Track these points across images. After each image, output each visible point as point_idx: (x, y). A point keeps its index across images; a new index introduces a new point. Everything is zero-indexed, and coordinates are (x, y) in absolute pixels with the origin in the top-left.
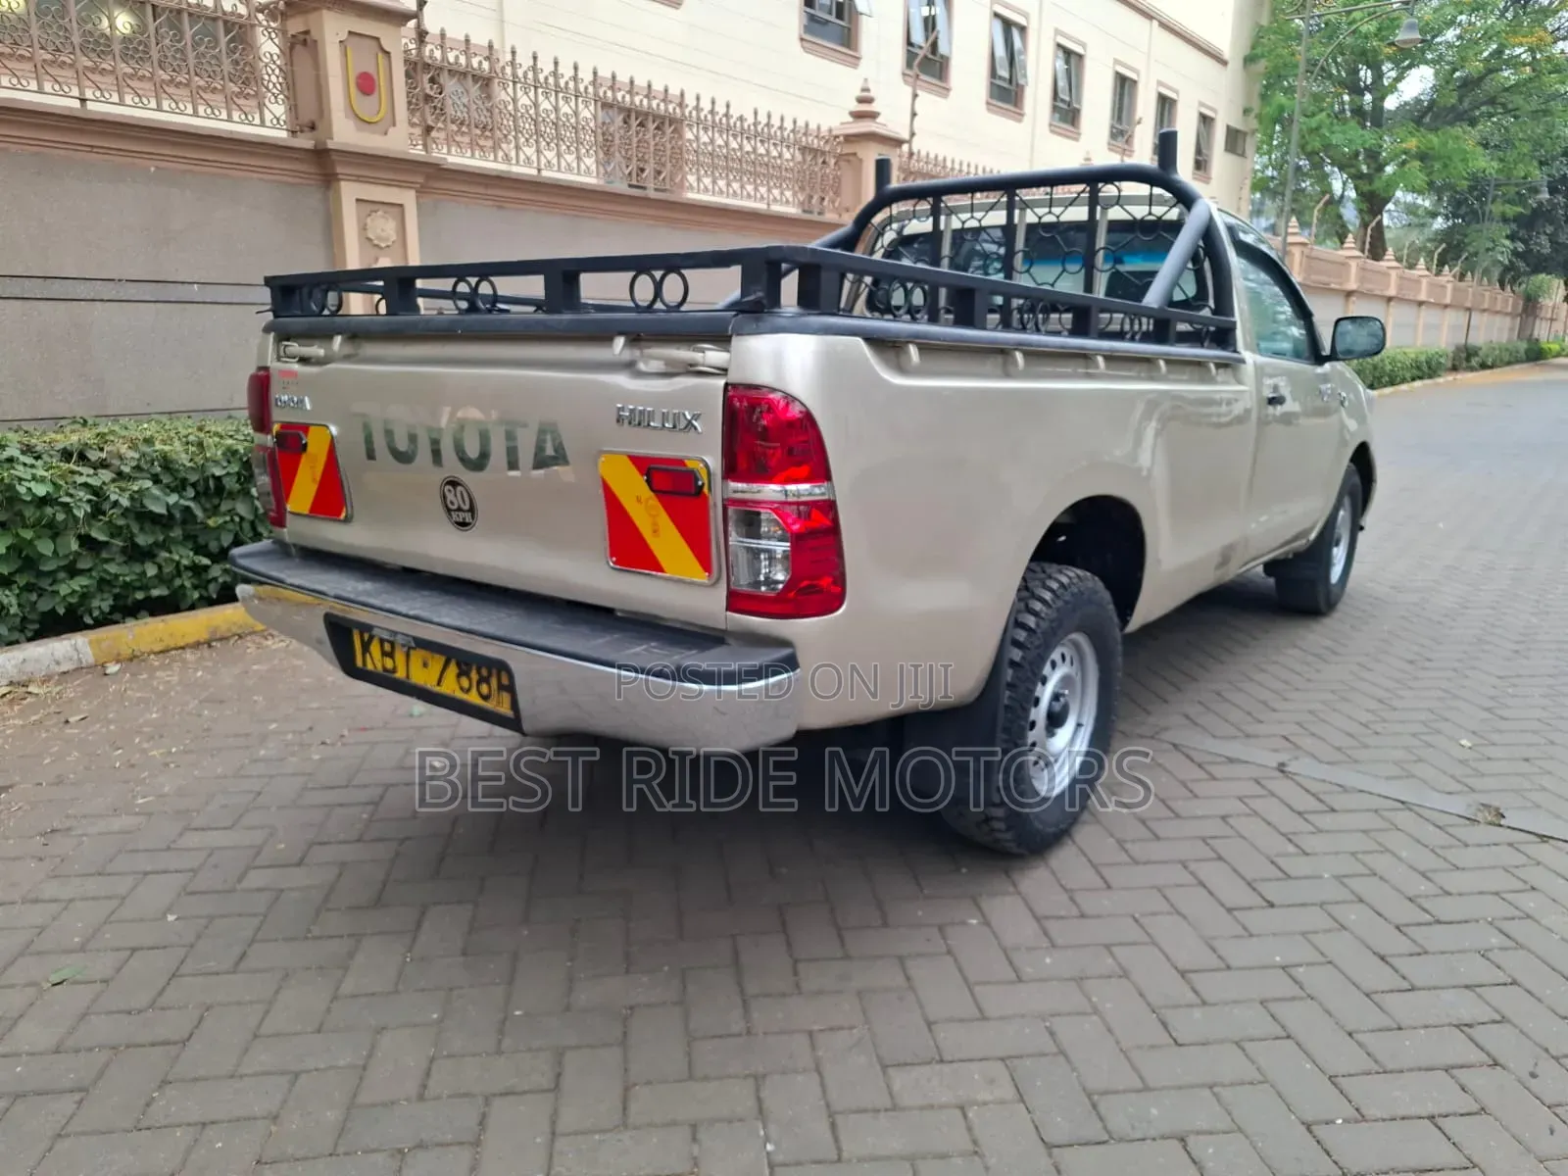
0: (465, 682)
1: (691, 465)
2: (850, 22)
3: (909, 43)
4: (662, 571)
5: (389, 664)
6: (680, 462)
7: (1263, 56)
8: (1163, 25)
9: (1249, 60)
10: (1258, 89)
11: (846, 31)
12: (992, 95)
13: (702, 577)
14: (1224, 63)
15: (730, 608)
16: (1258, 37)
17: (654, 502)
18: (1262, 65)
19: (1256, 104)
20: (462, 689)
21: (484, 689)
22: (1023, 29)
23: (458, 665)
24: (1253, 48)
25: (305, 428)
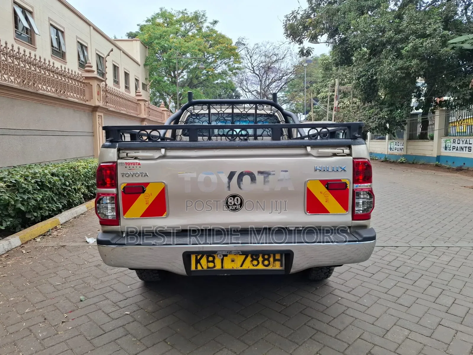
0: (255, 263)
1: (343, 181)
2: (31, 35)
3: (52, 46)
4: (329, 213)
5: (211, 265)
6: (340, 180)
7: (149, 65)
8: (123, 52)
9: (145, 65)
10: (148, 73)
11: (29, 39)
12: (80, 66)
13: (344, 212)
14: (140, 65)
15: (353, 219)
16: (147, 59)
17: (328, 192)
18: (148, 67)
19: (148, 77)
20: (253, 265)
21: (266, 263)
22: (86, 47)
23: (252, 257)
24: (146, 62)
25: (147, 184)
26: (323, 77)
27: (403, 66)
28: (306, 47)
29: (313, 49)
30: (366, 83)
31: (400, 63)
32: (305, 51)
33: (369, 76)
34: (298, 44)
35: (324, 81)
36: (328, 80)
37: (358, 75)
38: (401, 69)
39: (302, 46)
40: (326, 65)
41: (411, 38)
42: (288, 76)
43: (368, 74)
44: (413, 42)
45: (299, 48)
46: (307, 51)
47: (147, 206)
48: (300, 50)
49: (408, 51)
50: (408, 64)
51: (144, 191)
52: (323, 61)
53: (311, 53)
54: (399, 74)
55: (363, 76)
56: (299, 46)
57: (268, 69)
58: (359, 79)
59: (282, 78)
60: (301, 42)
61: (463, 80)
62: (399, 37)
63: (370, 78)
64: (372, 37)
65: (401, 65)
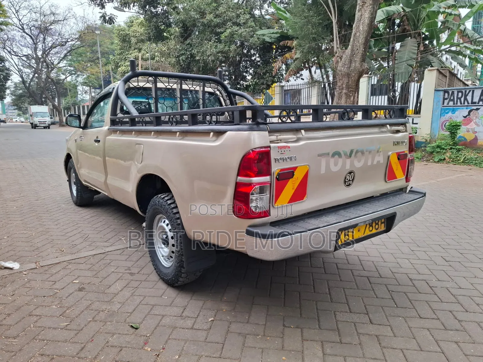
0: (371, 228)
5: (346, 238)
6: (404, 152)
15: (406, 182)
20: (370, 231)
23: (369, 224)
25: (295, 168)
26: (120, 49)
27: (223, 50)
28: (108, 14)
29: (117, 17)
30: (186, 62)
31: (221, 47)
32: (107, 18)
33: (188, 55)
34: (99, 8)
35: (122, 53)
36: (127, 53)
37: (178, 54)
38: (222, 52)
39: (103, 11)
40: (124, 36)
41: (229, 24)
42: (73, 42)
43: (187, 53)
44: (231, 29)
45: (100, 13)
46: (109, 18)
47: (294, 191)
48: (101, 15)
49: (226, 37)
50: (227, 48)
51: (293, 175)
52: (120, 31)
53: (114, 21)
54: (220, 58)
55: (182, 55)
56: (101, 11)
57: (44, 30)
58: (178, 57)
59: (66, 43)
60: (103, 7)
61: (265, 68)
62: (217, 21)
63: (189, 57)
64: (196, 16)
65: (221, 49)
